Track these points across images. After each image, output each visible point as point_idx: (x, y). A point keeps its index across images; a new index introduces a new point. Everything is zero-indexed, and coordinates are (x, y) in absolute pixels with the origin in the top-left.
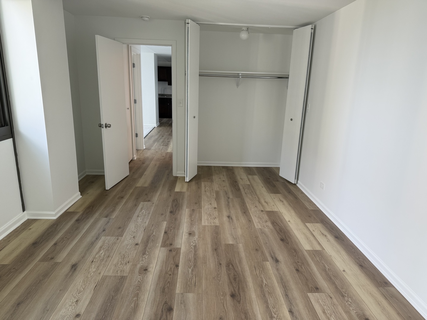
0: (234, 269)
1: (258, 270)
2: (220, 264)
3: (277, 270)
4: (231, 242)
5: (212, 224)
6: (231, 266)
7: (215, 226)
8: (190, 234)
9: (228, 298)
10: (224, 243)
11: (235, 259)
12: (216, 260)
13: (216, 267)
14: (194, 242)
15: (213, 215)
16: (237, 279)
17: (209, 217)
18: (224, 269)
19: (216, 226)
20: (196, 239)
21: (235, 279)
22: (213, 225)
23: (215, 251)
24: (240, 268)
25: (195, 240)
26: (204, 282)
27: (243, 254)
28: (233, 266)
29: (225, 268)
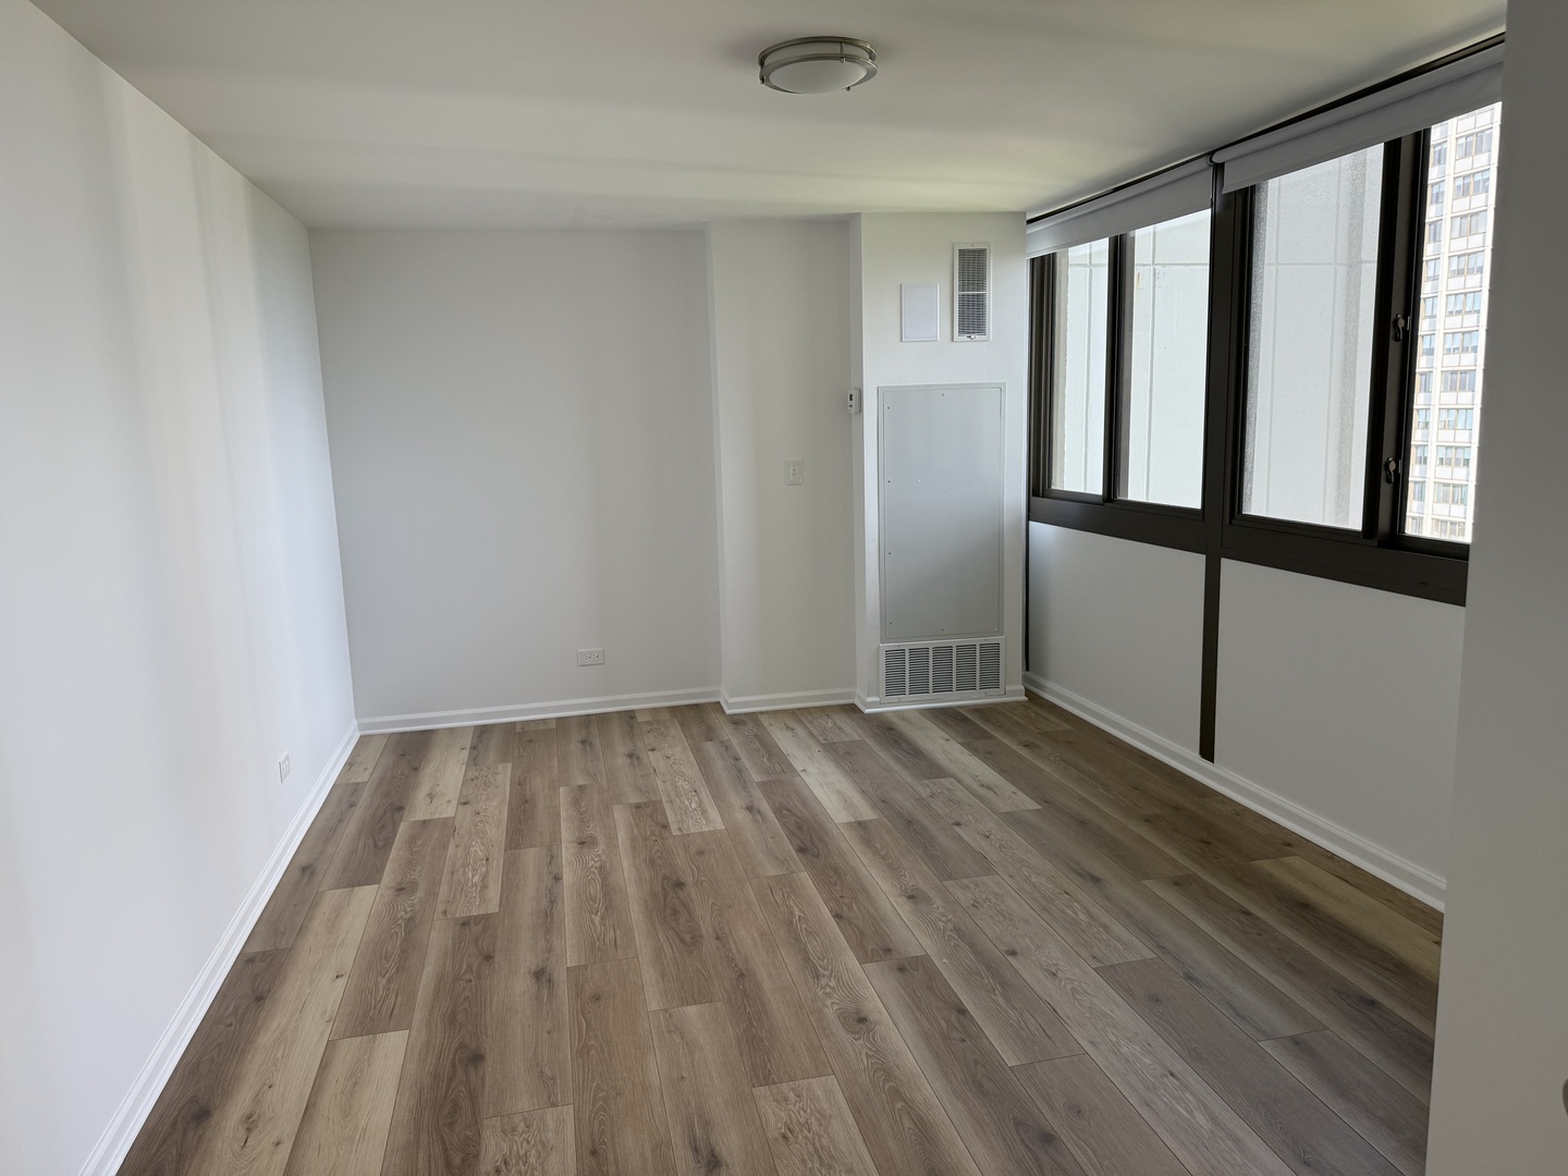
0: (677, 934)
1: (607, 940)
2: (718, 938)
3: (549, 950)
4: (692, 1011)
5: (792, 1089)
6: (688, 938)
7: (774, 1083)
8: (862, 1020)
9: (689, 880)
10: (719, 1004)
11: (675, 958)
12: (733, 947)
13: (730, 930)
14: (828, 990)
15: (803, 1160)
16: (669, 912)
17: (820, 1136)
18: (706, 929)
19: (767, 1080)
20: (829, 1002)
21: (675, 912)
22: (785, 1087)
23: (745, 972)
24: (660, 936)
25: (830, 998)
26: (753, 898)
27: (649, 975)
28: (682, 940)
29: (704, 930)
